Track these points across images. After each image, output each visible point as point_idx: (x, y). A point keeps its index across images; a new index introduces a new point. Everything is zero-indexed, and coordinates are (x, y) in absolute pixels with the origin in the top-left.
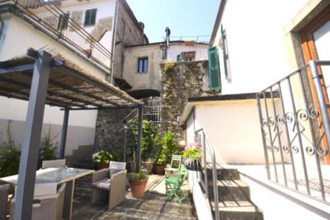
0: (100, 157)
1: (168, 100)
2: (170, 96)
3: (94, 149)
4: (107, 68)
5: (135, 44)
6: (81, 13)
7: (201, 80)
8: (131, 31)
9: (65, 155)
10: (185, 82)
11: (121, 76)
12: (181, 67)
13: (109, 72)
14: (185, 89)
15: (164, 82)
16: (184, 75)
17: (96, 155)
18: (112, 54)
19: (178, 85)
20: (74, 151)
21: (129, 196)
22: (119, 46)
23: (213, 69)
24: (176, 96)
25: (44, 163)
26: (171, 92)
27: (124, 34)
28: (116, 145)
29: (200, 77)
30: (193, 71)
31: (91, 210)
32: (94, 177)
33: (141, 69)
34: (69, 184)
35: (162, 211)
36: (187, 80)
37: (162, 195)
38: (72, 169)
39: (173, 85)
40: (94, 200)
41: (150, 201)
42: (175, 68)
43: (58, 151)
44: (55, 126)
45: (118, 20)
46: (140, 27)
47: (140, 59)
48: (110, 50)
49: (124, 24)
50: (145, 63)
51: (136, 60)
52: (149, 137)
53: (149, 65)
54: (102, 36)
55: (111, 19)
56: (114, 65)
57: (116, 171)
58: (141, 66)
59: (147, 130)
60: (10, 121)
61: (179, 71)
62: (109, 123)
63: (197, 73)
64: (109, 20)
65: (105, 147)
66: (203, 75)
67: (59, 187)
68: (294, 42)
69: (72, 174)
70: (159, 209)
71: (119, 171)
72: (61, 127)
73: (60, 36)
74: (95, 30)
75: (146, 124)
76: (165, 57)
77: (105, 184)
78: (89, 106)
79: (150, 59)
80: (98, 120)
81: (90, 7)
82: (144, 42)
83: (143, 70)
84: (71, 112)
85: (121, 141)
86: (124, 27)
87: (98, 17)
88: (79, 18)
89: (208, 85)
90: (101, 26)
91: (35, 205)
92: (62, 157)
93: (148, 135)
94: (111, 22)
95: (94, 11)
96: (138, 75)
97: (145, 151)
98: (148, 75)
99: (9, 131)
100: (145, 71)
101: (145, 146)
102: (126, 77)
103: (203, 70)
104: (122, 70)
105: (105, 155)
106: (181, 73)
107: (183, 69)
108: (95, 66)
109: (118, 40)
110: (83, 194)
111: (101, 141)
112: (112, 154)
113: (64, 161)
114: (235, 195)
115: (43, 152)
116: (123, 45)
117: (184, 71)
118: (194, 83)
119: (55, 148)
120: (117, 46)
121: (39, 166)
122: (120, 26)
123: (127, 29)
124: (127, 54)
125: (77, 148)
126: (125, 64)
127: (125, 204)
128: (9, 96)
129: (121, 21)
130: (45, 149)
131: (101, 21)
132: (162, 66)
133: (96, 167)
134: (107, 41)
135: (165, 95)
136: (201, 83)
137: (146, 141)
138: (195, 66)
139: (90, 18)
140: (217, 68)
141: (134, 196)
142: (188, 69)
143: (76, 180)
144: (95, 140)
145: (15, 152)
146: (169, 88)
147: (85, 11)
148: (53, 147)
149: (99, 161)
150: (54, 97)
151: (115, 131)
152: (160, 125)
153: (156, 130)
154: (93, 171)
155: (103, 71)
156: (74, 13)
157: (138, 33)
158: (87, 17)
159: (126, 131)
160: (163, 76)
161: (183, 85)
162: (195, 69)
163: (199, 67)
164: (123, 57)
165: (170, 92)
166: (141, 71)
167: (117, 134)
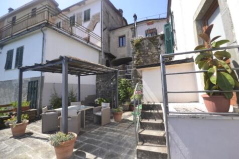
0: (99, 101)
1: (137, 65)
2: (139, 62)
3: (96, 97)
4: (99, 47)
5: (117, 26)
7: (160, 49)
8: (113, 18)
9: (81, 100)
10: (148, 51)
11: (109, 51)
12: (145, 41)
13: (100, 49)
14: (149, 56)
15: (134, 53)
16: (147, 46)
17: (96, 100)
18: (101, 38)
19: (144, 54)
20: (86, 98)
21: (113, 121)
22: (106, 31)
23: (168, 40)
24: (142, 61)
25: (71, 103)
27: (108, 22)
28: (107, 95)
29: (159, 47)
30: (153, 43)
31: (94, 126)
32: (94, 110)
33: (121, 44)
34: (82, 112)
35: (128, 128)
36: (149, 50)
37: (131, 121)
38: (83, 106)
39: (140, 54)
40: (95, 121)
41: (124, 124)
42: (141, 43)
43: (77, 98)
44: (74, 84)
45: (104, 13)
46: (119, 13)
47: (120, 37)
48: (100, 35)
49: (108, 15)
50: (124, 39)
51: (118, 39)
52: (126, 89)
53: (126, 41)
54: (95, 26)
55: (99, 14)
56: (104, 44)
57: (104, 107)
58: (121, 42)
59: (124, 84)
60: (54, 84)
61: (143, 44)
62: (103, 81)
63: (156, 44)
65: (102, 96)
66: (161, 45)
67: (78, 113)
69: (84, 108)
71: (106, 107)
73: (72, 34)
74: (91, 23)
75: (124, 81)
76: (134, 36)
77: (99, 114)
78: (90, 74)
79: (126, 36)
80: (97, 80)
81: (86, 8)
82: (124, 23)
83: (123, 45)
84: (81, 77)
85: (110, 92)
86: (108, 17)
87: (92, 14)
88: (81, 17)
89: (164, 52)
90: (93, 20)
92: (79, 101)
94: (99, 16)
95: (89, 10)
96: (120, 48)
97: (124, 98)
98: (126, 48)
99: (54, 89)
101: (124, 94)
102: (112, 52)
103: (160, 41)
104: (109, 46)
105: (101, 100)
106: (145, 45)
107: (146, 42)
108: (92, 47)
109: (105, 27)
110: (90, 119)
111: (100, 92)
112: (105, 100)
113: (80, 103)
114: (155, 117)
115: (70, 98)
116: (109, 29)
117: (148, 44)
118: (154, 51)
119: (76, 97)
120: (105, 31)
121: (69, 105)
122: (105, 17)
123: (110, 17)
124: (111, 35)
125: (87, 96)
126: (111, 43)
127: (110, 124)
128: (53, 72)
129: (106, 13)
130: (71, 97)
131: (93, 16)
132: (132, 42)
133: (96, 105)
134: (98, 30)
135: (135, 62)
136: (159, 51)
137: (124, 91)
138: (155, 40)
139: (87, 16)
140: (170, 39)
141: (115, 121)
142: (150, 42)
143: (86, 110)
144: (96, 92)
145: (59, 99)
146: (137, 57)
147: (83, 12)
149: (98, 103)
150: (72, 71)
151: (107, 86)
152: (133, 81)
153: (131, 84)
154: (93, 107)
155: (97, 50)
156: (77, 14)
157: (119, 17)
158: (85, 15)
159: (112, 86)
160: (133, 49)
161: (147, 53)
162: (155, 41)
163: (158, 40)
164: (109, 38)
165: (138, 59)
166: (121, 46)
167: (108, 88)
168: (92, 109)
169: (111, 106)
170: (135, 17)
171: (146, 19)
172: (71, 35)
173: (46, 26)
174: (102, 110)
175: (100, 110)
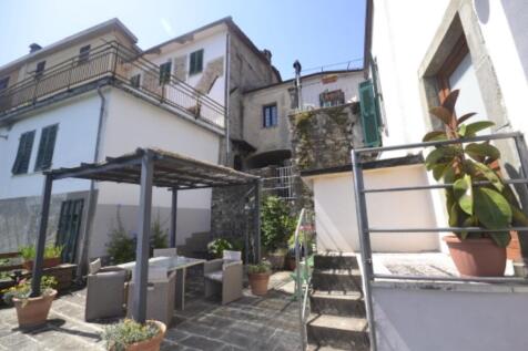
0: (216, 247)
1: (303, 167)
2: (306, 160)
3: (210, 236)
4: (219, 127)
5: (258, 84)
6: (186, 57)
7: (351, 132)
8: (251, 68)
9: (177, 244)
10: (326, 138)
11: (241, 135)
12: (318, 116)
13: (222, 132)
14: (327, 148)
15: (295, 142)
16: (324, 127)
17: (212, 244)
18: (226, 108)
19: (316, 143)
20: (188, 240)
21: (248, 293)
22: (235, 95)
23: (367, 115)
24: (313, 159)
25: (155, 251)
26: (305, 155)
27: (241, 74)
28: (237, 232)
29: (349, 129)
30: (337, 121)
31: (204, 304)
32: (206, 269)
33: (268, 121)
34: (179, 271)
35: (283, 310)
36: (328, 135)
37: (290, 294)
38: (182, 258)
39: (309, 144)
40: (207, 294)
41: (273, 300)
42: (310, 120)
43: (169, 239)
45: (232, 58)
46: (264, 57)
47: (265, 107)
48: (223, 103)
49: (241, 61)
50: (273, 111)
51: (260, 110)
52: (279, 220)
53: (279, 114)
54: (212, 85)
55: (222, 59)
56: (230, 122)
57: (230, 261)
58: (268, 117)
59: (274, 210)
60: (119, 206)
61: (316, 123)
62: (227, 202)
63: (344, 122)
64: (220, 61)
65: (224, 236)
66: (353, 124)
67: (169, 273)
68: (427, 91)
69: (183, 263)
70: (280, 307)
71: (233, 261)
72: (170, 211)
73: (162, 100)
74: (202, 78)
75: (273, 202)
76: (295, 104)
77: (217, 276)
78: (199, 185)
79: (279, 105)
80: (213, 199)
81: (195, 49)
82: (274, 79)
83: (271, 123)
84: (179, 192)
85: (243, 226)
86: (241, 65)
87: (206, 60)
88: (183, 65)
89: (361, 140)
90: (210, 71)
91: (150, 289)
92: (173, 246)
93: (277, 217)
94: (221, 63)
95: (201, 52)
96: (265, 130)
97: (273, 239)
98: (278, 130)
99: (118, 218)
100: (274, 123)
101: (273, 232)
102: (249, 138)
103: (351, 117)
104: (242, 126)
105: (222, 243)
106: (319, 125)
107: (322, 119)
108: (205, 128)
109: (233, 86)
110: (197, 289)
111: (219, 226)
112: (232, 243)
113: (175, 249)
114: (345, 285)
115: (153, 240)
116: (241, 91)
117: (324, 122)
118: (340, 138)
119: (166, 236)
120: (233, 94)
121: (151, 255)
122: (234, 66)
123: (245, 67)
124: (247, 103)
125: (189, 236)
126: (246, 119)
127: (241, 300)
128: (119, 180)
129: (235, 59)
130: (155, 237)
131: (209, 64)
132: (292, 118)
133: (210, 256)
134: (218, 93)
135: (297, 160)
136: (350, 137)
137: (274, 225)
138: (340, 113)
139: (196, 63)
140: (373, 112)
141: (253, 293)
142: (329, 119)
143: (188, 268)
144: (212, 226)
145: (127, 241)
146: (303, 149)
147: (189, 55)
148: (164, 234)
149: (215, 252)
150: (160, 179)
151: (235, 212)
152: (293, 203)
153: (288, 209)
154: (204, 261)
155: (215, 133)
156: (176, 60)
157: (263, 67)
158: (192, 62)
159: (247, 213)
160: (294, 133)
161: (324, 142)
162: (341, 117)
163: (346, 114)
164: (242, 109)
166: (267, 124)
167: (238, 216)
168: (202, 265)
169: (243, 258)
170: (297, 66)
171: (320, 71)
172: (162, 102)
173: (109, 84)
174: (224, 267)
175: (219, 268)
